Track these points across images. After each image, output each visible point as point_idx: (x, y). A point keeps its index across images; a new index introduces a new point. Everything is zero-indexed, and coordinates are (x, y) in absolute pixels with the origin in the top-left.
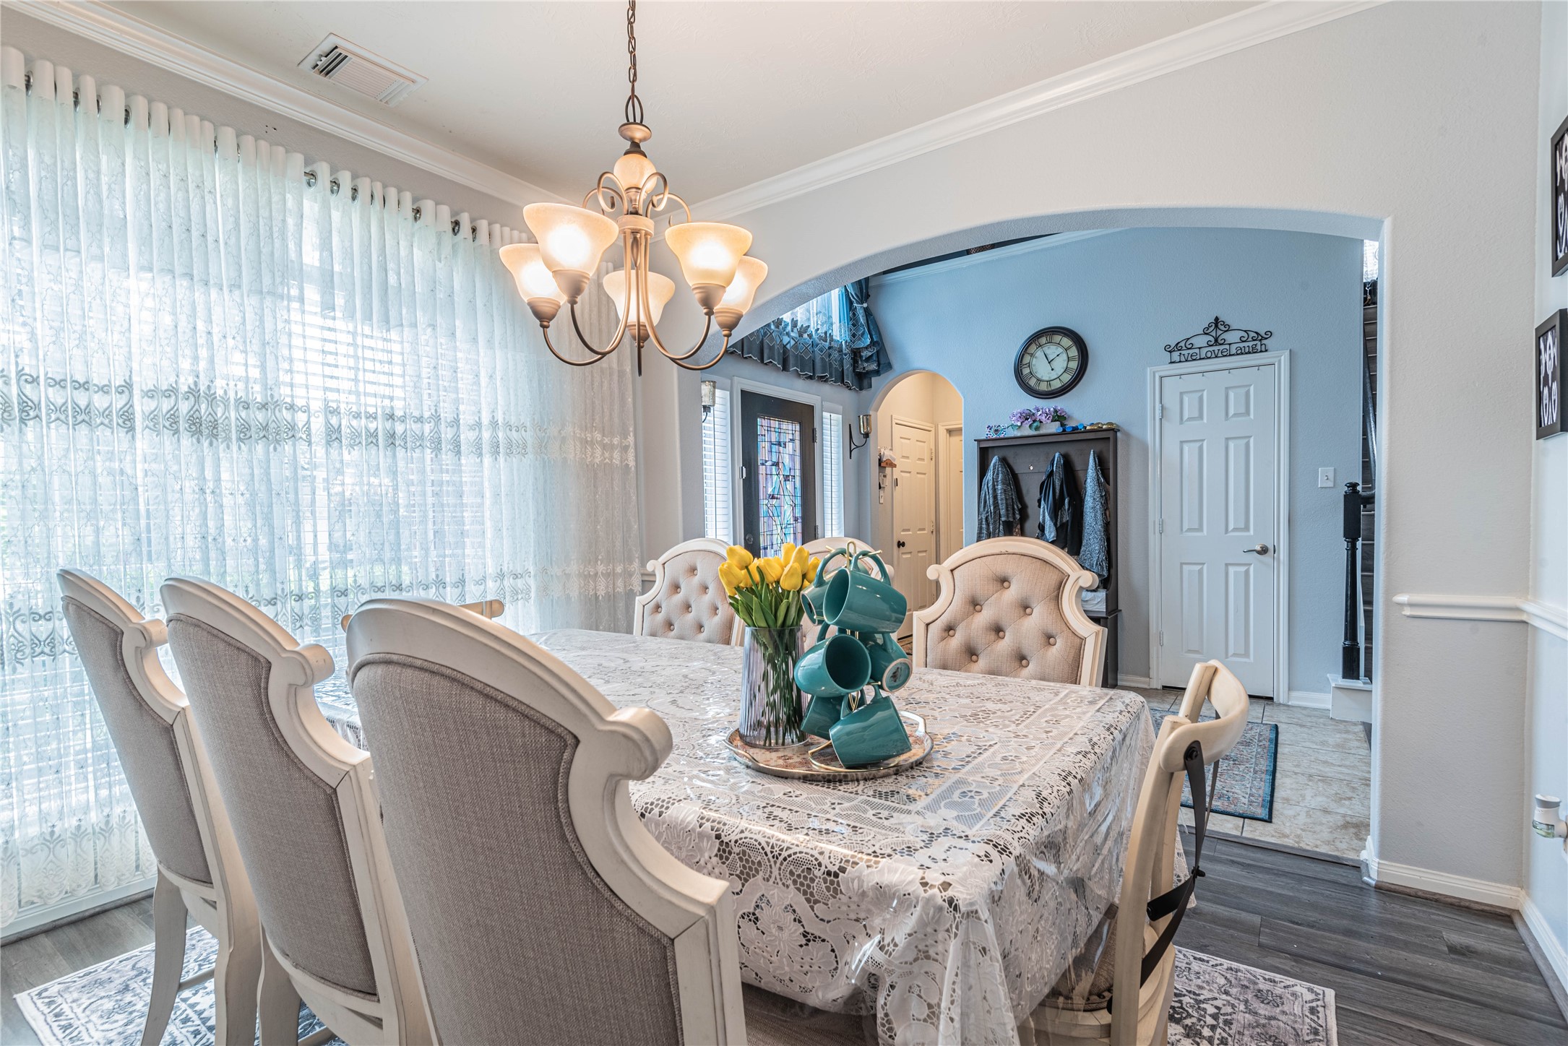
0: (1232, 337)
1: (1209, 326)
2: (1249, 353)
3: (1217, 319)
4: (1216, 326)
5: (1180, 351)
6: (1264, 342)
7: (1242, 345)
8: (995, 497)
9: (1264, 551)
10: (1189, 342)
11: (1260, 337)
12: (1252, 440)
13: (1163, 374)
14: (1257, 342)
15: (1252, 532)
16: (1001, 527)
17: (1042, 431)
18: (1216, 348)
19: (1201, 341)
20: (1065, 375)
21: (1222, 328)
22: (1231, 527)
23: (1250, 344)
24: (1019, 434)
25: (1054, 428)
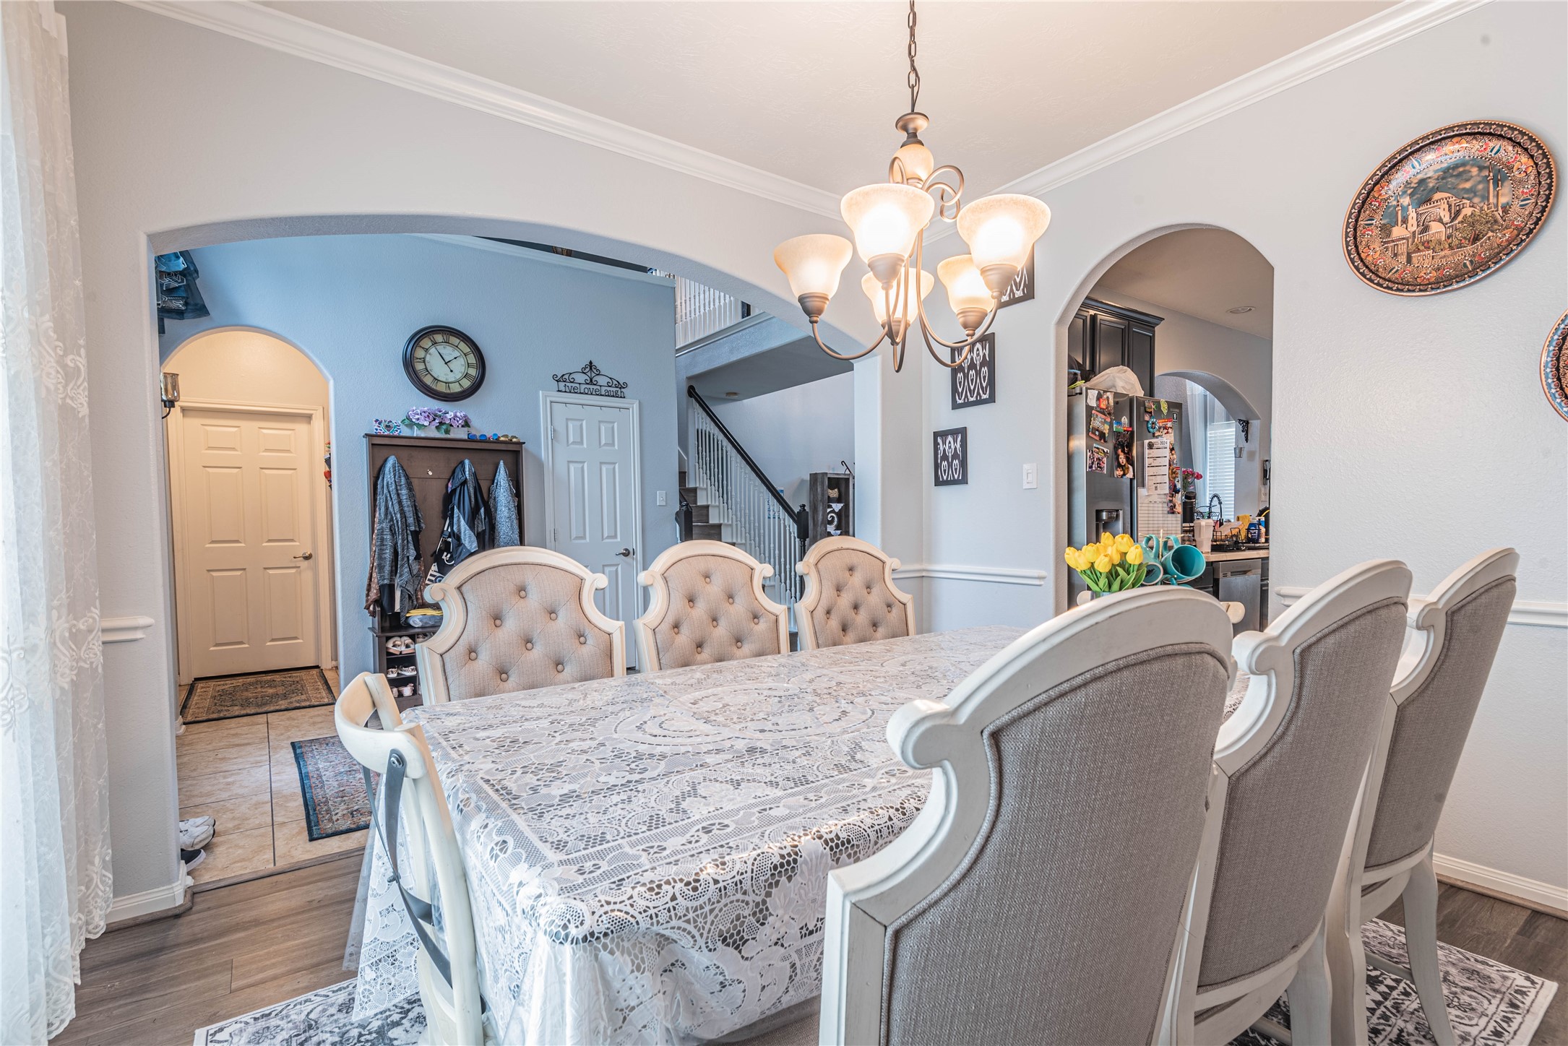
0: (602, 381)
1: (585, 368)
2: (613, 396)
3: (591, 363)
4: (591, 369)
5: (564, 381)
6: (623, 390)
7: (609, 389)
8: (400, 503)
9: (626, 553)
10: (571, 376)
11: (621, 386)
12: (617, 466)
13: (553, 399)
14: (618, 389)
15: (619, 539)
16: (410, 538)
17: (452, 436)
18: (591, 387)
19: (581, 378)
20: (465, 380)
21: (595, 371)
22: (606, 535)
23: (615, 389)
24: (423, 435)
25: (461, 434)
